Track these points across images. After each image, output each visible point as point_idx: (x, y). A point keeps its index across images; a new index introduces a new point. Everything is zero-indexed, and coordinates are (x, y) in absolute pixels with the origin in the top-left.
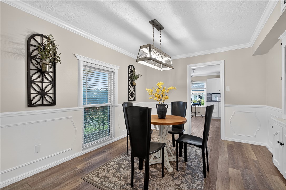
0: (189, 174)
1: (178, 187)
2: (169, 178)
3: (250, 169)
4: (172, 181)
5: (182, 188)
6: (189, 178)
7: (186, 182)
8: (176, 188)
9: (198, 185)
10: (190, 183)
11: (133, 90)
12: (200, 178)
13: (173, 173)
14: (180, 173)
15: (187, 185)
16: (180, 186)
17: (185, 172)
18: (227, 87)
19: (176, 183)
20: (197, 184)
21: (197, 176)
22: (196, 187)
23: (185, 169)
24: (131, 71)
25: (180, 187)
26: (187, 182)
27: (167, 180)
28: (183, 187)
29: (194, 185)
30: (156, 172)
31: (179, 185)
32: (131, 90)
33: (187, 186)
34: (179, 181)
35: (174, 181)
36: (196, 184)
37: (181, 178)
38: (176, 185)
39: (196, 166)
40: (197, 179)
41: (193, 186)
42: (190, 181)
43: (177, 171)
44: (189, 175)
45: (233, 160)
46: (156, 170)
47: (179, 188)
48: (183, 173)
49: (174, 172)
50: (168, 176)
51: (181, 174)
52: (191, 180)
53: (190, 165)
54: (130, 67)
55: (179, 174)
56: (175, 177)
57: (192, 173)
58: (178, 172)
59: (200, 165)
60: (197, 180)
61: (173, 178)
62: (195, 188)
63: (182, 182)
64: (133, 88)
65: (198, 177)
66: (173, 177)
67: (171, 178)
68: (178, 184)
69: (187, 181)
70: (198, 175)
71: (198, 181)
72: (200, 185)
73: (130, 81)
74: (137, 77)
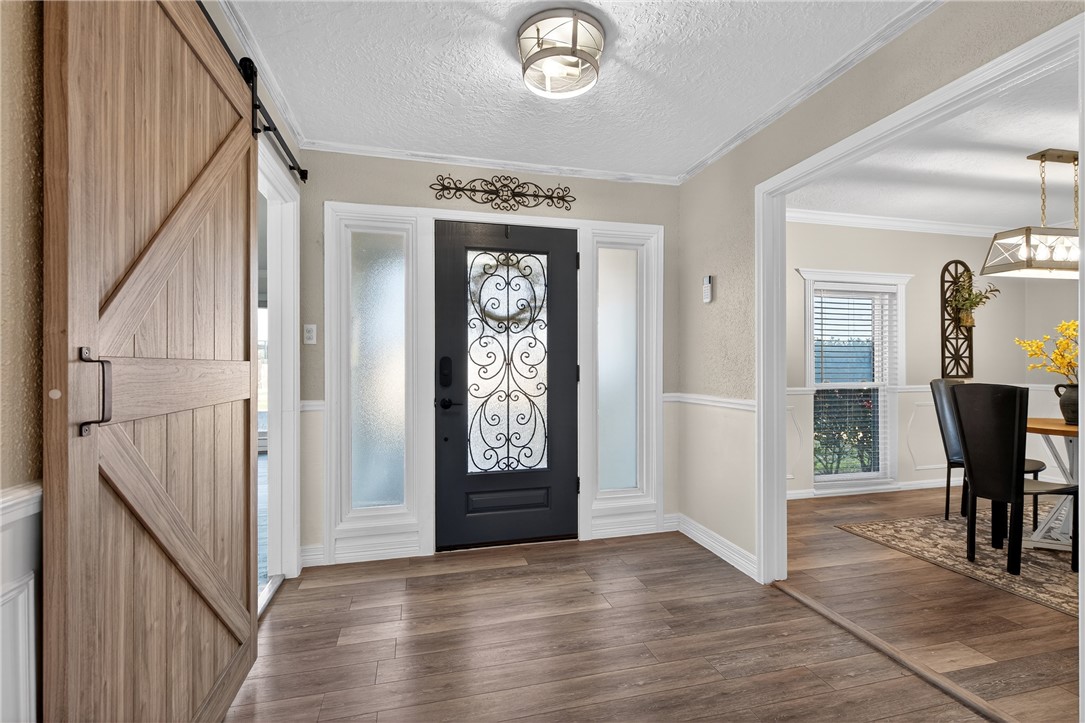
11: (960, 342)
24: (955, 281)
32: (954, 342)
54: (952, 267)
64: (962, 336)
73: (949, 314)
74: (980, 299)
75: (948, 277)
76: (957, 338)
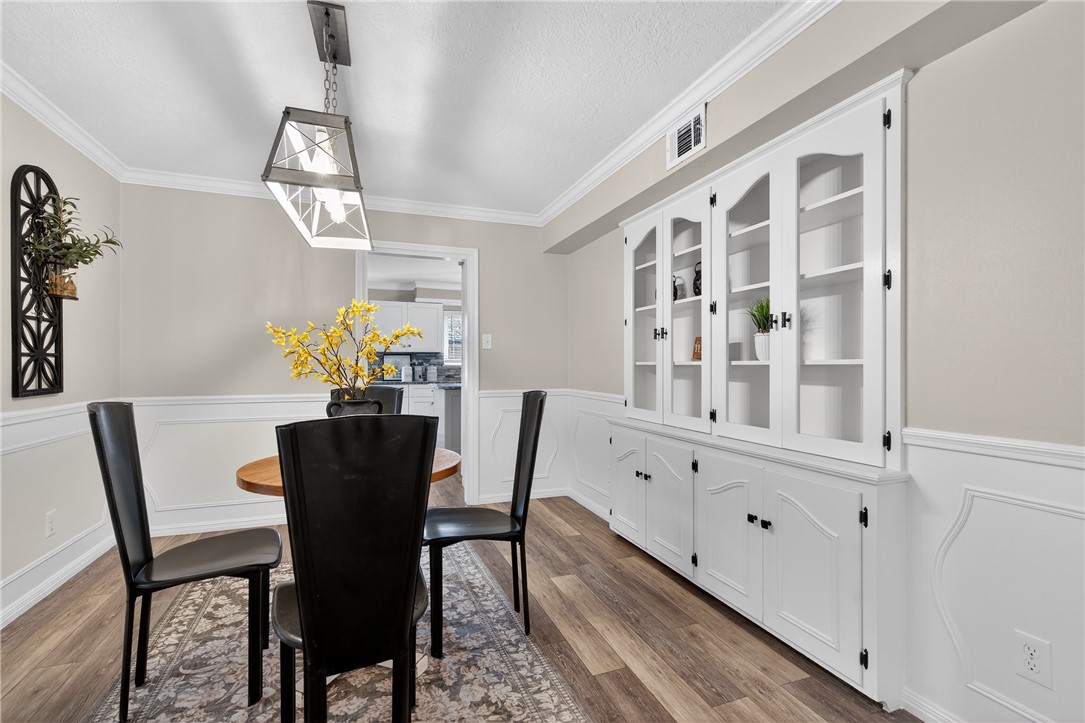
0: (481, 648)
1: (488, 707)
2: (437, 699)
3: (586, 562)
4: (454, 703)
5: (502, 702)
6: (490, 659)
7: (495, 679)
8: (485, 717)
9: (532, 664)
10: (507, 674)
11: (44, 325)
12: (518, 641)
13: (434, 673)
14: (456, 658)
15: (506, 684)
16: (494, 701)
17: (464, 649)
18: (485, 337)
19: (470, 699)
20: (526, 663)
21: (505, 643)
22: (529, 674)
23: (457, 638)
24: (36, 205)
25: (493, 704)
26: (498, 675)
27: (434, 710)
28: (502, 699)
29: (523, 672)
30: (366, 707)
31: (486, 701)
32: (33, 324)
33: (509, 688)
34: (476, 687)
35: (460, 700)
36: (523, 666)
37: (470, 676)
38: (477, 705)
39: (476, 613)
40: (512, 649)
41: (522, 677)
42: (503, 665)
43: (437, 660)
44: (485, 651)
45: (542, 554)
46: (365, 701)
47: (493, 708)
48: (464, 656)
49: (432, 669)
50: (428, 695)
51: (459, 661)
52: (502, 662)
53: (457, 617)
54: (30, 177)
55: (454, 664)
56: (449, 683)
57: (485, 641)
58: (445, 661)
59: (484, 603)
60: (517, 652)
61: (448, 691)
62: (531, 677)
63: (486, 685)
64: (45, 316)
65: (510, 643)
66: (443, 687)
67: (444, 695)
68: (478, 698)
69: (494, 672)
70: (505, 637)
71: (519, 656)
72: (536, 663)
73: (26, 270)
74: (84, 252)
75: (24, 196)
76: (39, 320)
